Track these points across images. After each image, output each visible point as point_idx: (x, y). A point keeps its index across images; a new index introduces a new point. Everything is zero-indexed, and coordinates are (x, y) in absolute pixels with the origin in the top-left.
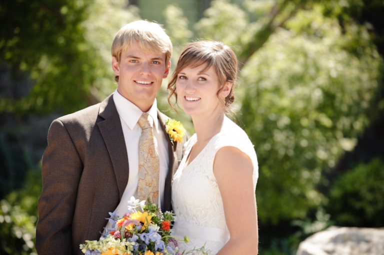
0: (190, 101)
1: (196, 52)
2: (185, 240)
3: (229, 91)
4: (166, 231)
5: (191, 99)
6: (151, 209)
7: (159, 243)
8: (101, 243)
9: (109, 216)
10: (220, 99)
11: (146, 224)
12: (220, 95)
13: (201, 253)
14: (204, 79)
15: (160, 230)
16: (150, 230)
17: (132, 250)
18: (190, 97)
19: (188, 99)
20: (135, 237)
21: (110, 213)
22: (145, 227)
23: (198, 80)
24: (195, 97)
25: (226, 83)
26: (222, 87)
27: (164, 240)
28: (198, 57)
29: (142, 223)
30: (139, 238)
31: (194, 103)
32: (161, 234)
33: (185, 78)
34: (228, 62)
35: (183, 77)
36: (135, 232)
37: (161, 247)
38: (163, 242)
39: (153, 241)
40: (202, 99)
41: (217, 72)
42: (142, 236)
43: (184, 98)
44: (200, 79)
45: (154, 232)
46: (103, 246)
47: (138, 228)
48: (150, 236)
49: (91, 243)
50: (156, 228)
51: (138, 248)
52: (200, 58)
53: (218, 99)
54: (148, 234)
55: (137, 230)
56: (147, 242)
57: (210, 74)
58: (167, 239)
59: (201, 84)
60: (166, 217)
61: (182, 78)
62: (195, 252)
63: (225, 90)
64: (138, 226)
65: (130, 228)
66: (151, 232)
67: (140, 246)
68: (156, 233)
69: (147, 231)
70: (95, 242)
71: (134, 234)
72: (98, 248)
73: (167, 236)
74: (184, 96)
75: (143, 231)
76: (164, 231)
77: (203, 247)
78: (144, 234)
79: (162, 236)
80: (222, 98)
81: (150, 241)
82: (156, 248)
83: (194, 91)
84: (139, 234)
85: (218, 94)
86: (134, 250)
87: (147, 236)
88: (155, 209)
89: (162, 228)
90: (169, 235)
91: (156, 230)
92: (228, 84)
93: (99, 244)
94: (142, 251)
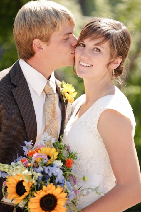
0: (83, 66)
1: (97, 26)
2: (84, 179)
3: (118, 65)
4: (68, 168)
5: (84, 64)
6: (59, 147)
7: (60, 177)
8: (11, 168)
9: (25, 145)
10: (109, 70)
11: (52, 159)
12: (109, 67)
13: (95, 192)
14: (99, 50)
15: (63, 166)
16: (54, 165)
17: (37, 179)
18: (84, 63)
19: (82, 63)
20: (41, 169)
21: (26, 142)
22: (51, 161)
23: (93, 50)
24: (88, 63)
25: (117, 58)
26: (113, 60)
27: (65, 175)
28: (98, 31)
29: (49, 157)
30: (44, 170)
31: (86, 68)
32: (63, 170)
33: (84, 46)
34: (123, 40)
35: (83, 44)
36: (41, 165)
37: (61, 182)
38: (63, 177)
39: (55, 175)
40: (93, 66)
41: (112, 46)
42: (46, 169)
43: (79, 62)
44: (96, 49)
45: (58, 167)
46: (13, 171)
47: (45, 161)
48: (53, 170)
49: (3, 166)
50: (59, 163)
51: (41, 178)
52: (100, 32)
53: (107, 70)
54: (52, 168)
55: (43, 163)
56: (50, 175)
57: (105, 47)
58: (67, 175)
59: (95, 54)
60: (71, 156)
61: (81, 45)
62: (90, 190)
63: (115, 63)
64: (45, 159)
65: (38, 159)
66: (55, 166)
67: (43, 177)
68: (59, 169)
69: (51, 165)
70: (7, 166)
71: (40, 166)
72: (8, 171)
73: (68, 173)
74: (79, 61)
75: (48, 165)
76: (66, 167)
77: (97, 188)
78: (49, 167)
79: (64, 172)
80: (111, 70)
81: (52, 174)
82: (56, 182)
83: (88, 58)
84: (44, 167)
85: (108, 65)
86: (38, 179)
87: (50, 170)
88: (63, 148)
89: (65, 165)
90: (70, 172)
91: (60, 166)
92: (118, 59)
93: (10, 168)
94: (44, 181)
